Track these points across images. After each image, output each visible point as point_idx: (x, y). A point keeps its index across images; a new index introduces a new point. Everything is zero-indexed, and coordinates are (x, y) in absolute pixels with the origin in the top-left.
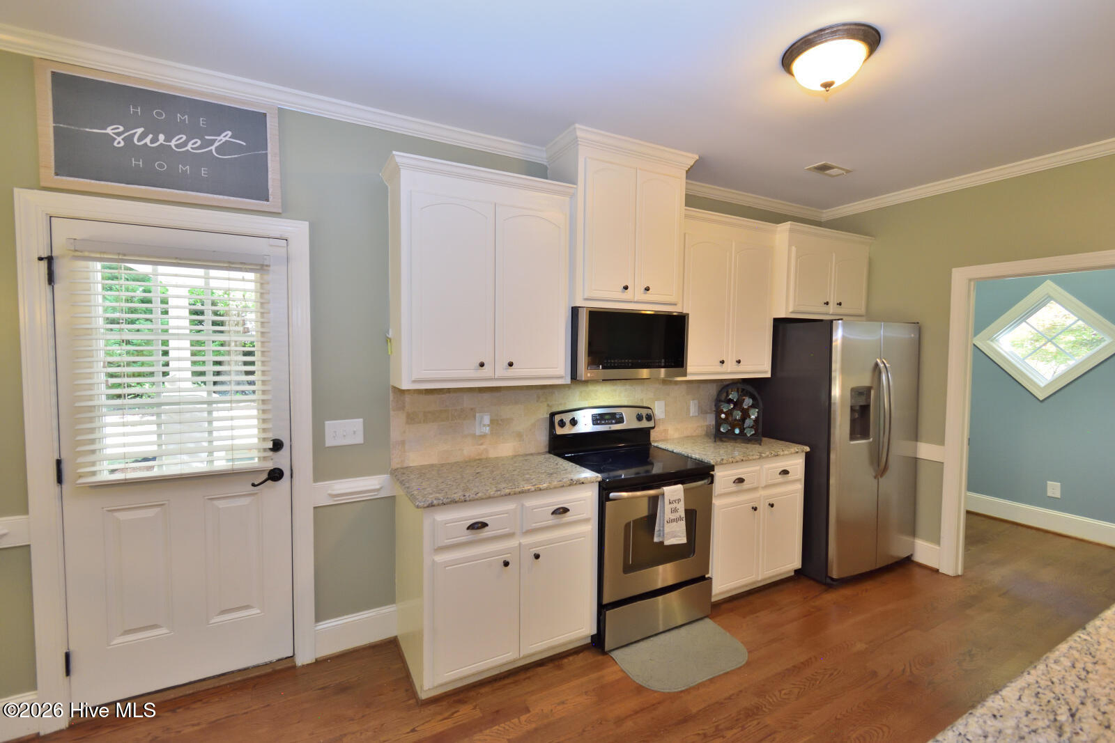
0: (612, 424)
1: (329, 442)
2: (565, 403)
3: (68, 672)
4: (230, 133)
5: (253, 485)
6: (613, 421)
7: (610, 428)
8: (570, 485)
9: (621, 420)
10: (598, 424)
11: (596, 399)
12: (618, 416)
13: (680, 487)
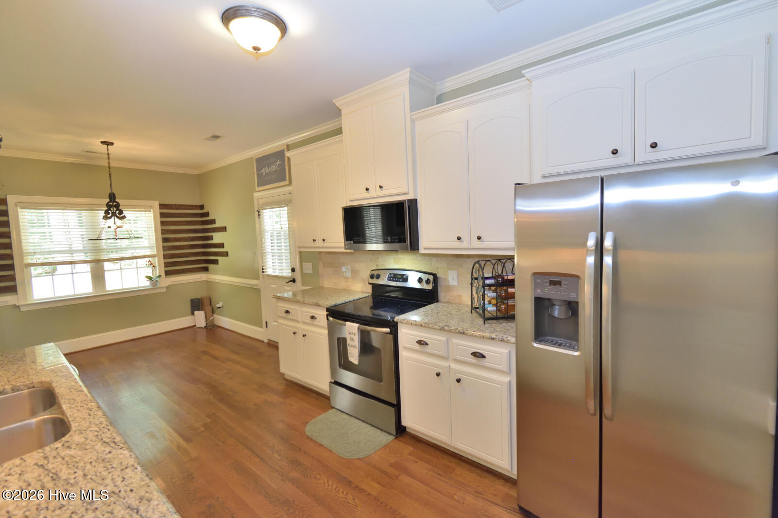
0: (399, 281)
1: (305, 271)
2: (385, 265)
3: (267, 327)
4: (279, 160)
5: (287, 283)
6: (401, 280)
7: (397, 284)
8: (315, 305)
9: (405, 279)
10: (391, 280)
11: (403, 264)
12: (405, 277)
13: (357, 325)
